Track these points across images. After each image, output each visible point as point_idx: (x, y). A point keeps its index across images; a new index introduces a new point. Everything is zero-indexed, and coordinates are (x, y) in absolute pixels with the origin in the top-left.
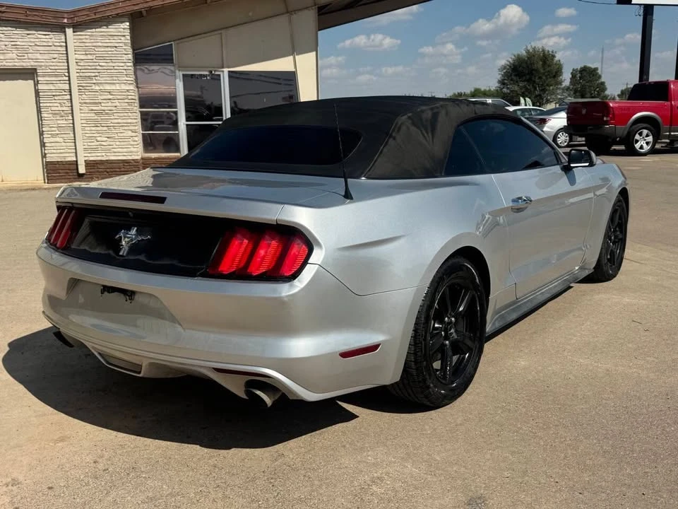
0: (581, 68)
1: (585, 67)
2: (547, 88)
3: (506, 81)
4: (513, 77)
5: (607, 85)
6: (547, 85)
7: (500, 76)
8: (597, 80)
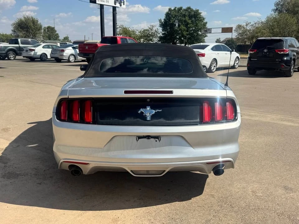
0: (47, 27)
1: (49, 26)
2: (36, 35)
3: (15, 31)
4: (19, 29)
5: (59, 35)
6: (36, 34)
7: (13, 28)
8: (55, 33)
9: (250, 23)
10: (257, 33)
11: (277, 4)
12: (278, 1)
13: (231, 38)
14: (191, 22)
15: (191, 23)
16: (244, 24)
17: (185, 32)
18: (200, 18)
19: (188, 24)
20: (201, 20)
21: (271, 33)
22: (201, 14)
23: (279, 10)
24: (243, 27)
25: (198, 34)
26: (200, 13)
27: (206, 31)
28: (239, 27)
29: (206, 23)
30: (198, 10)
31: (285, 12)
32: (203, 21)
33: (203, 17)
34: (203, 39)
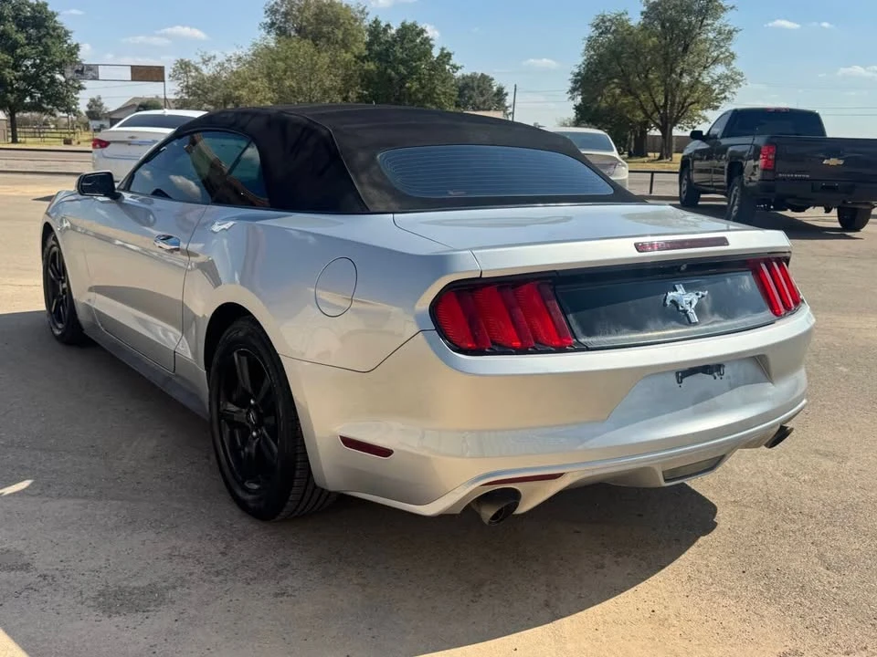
9: (214, 57)
10: (236, 88)
11: (272, 11)
12: (273, 3)
13: (163, 97)
14: (27, 38)
15: (28, 44)
16: (195, 59)
17: (7, 70)
18: (55, 29)
19: (16, 45)
20: (59, 36)
21: (274, 91)
22: (56, 19)
23: (279, 28)
24: (197, 69)
25: (53, 80)
26: (53, 15)
27: (80, 72)
28: (184, 66)
29: (77, 47)
30: (46, 4)
31: (293, 33)
32: (66, 42)
33: (63, 28)
34: (73, 97)
